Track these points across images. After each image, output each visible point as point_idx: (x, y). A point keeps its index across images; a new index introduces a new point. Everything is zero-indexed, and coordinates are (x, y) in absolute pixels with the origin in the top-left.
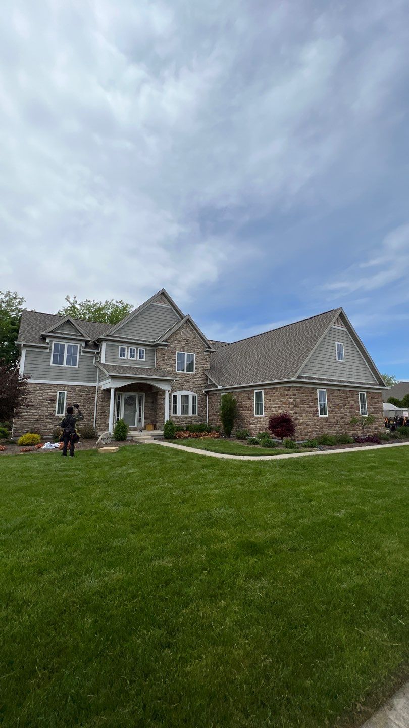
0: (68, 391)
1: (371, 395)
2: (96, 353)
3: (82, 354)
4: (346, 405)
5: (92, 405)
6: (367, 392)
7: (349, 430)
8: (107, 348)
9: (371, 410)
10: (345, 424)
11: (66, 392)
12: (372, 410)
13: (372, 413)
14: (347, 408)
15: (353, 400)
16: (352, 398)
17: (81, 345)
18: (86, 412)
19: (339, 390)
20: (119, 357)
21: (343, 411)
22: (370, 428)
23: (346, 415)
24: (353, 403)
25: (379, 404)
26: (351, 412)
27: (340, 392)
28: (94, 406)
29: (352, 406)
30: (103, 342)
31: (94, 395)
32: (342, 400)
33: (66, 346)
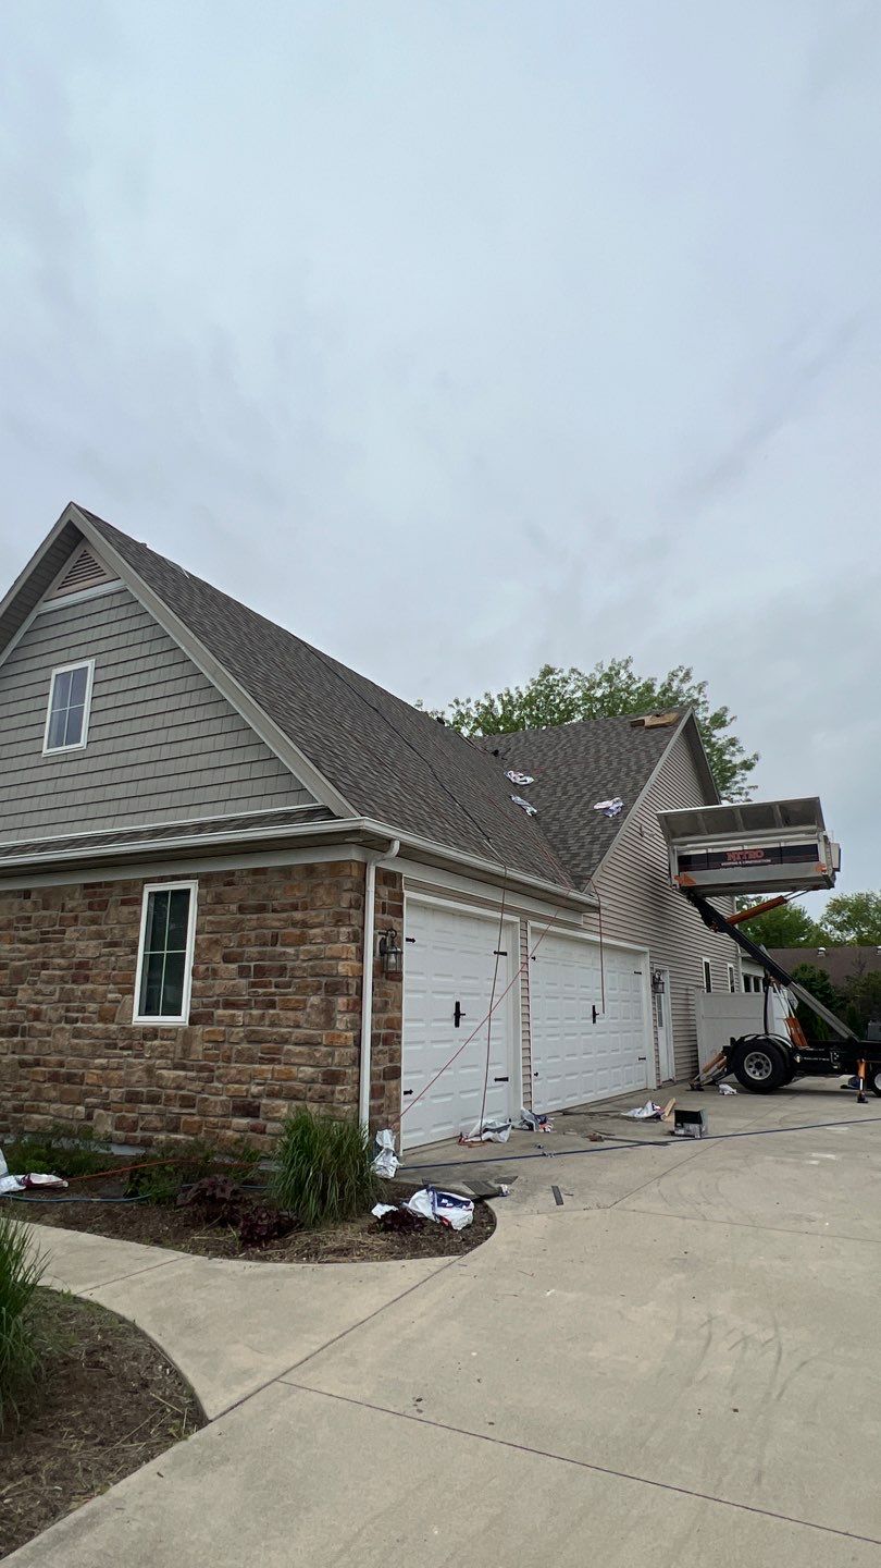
1: (235, 893)
4: (44, 966)
6: (205, 880)
7: (38, 1095)
9: (219, 986)
10: (23, 1064)
12: (230, 979)
13: (229, 1005)
14: (49, 981)
15: (99, 935)
16: (94, 921)
19: (27, 894)
21: (24, 994)
22: (187, 1102)
23: (37, 1016)
24: (89, 949)
25: (302, 940)
26: (67, 997)
27: (28, 903)
29: (81, 965)
32: (27, 941)
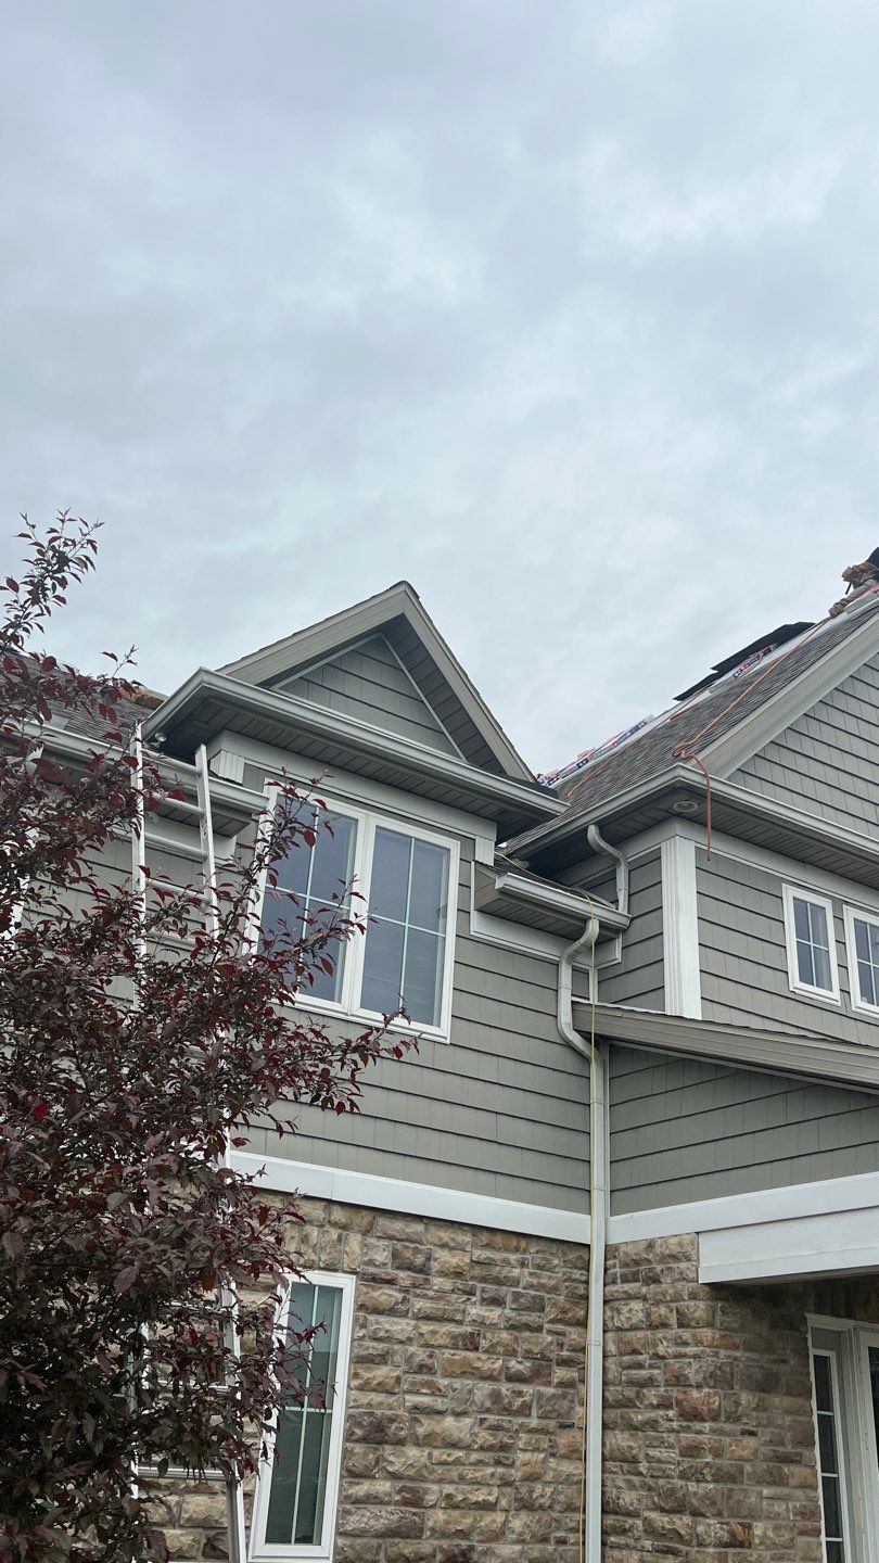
0: (371, 1280)
2: (593, 929)
3: (478, 925)
5: (563, 1439)
8: (718, 888)
11: (347, 1283)
17: (468, 843)
18: (517, 1524)
20: (795, 981)
28: (578, 1454)
30: (678, 828)
31: (573, 1334)
33: (367, 827)
